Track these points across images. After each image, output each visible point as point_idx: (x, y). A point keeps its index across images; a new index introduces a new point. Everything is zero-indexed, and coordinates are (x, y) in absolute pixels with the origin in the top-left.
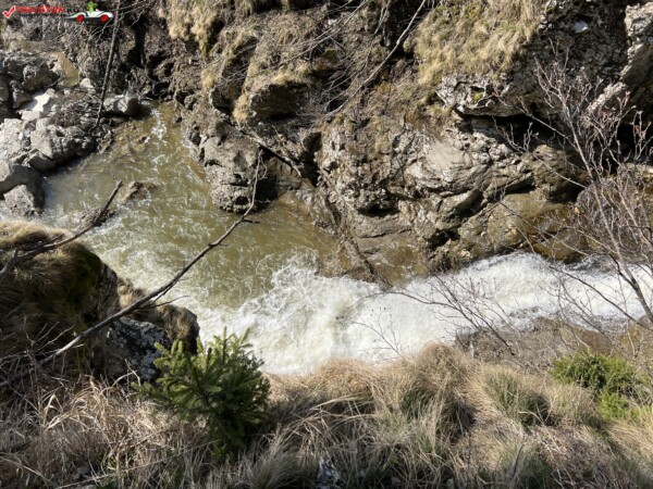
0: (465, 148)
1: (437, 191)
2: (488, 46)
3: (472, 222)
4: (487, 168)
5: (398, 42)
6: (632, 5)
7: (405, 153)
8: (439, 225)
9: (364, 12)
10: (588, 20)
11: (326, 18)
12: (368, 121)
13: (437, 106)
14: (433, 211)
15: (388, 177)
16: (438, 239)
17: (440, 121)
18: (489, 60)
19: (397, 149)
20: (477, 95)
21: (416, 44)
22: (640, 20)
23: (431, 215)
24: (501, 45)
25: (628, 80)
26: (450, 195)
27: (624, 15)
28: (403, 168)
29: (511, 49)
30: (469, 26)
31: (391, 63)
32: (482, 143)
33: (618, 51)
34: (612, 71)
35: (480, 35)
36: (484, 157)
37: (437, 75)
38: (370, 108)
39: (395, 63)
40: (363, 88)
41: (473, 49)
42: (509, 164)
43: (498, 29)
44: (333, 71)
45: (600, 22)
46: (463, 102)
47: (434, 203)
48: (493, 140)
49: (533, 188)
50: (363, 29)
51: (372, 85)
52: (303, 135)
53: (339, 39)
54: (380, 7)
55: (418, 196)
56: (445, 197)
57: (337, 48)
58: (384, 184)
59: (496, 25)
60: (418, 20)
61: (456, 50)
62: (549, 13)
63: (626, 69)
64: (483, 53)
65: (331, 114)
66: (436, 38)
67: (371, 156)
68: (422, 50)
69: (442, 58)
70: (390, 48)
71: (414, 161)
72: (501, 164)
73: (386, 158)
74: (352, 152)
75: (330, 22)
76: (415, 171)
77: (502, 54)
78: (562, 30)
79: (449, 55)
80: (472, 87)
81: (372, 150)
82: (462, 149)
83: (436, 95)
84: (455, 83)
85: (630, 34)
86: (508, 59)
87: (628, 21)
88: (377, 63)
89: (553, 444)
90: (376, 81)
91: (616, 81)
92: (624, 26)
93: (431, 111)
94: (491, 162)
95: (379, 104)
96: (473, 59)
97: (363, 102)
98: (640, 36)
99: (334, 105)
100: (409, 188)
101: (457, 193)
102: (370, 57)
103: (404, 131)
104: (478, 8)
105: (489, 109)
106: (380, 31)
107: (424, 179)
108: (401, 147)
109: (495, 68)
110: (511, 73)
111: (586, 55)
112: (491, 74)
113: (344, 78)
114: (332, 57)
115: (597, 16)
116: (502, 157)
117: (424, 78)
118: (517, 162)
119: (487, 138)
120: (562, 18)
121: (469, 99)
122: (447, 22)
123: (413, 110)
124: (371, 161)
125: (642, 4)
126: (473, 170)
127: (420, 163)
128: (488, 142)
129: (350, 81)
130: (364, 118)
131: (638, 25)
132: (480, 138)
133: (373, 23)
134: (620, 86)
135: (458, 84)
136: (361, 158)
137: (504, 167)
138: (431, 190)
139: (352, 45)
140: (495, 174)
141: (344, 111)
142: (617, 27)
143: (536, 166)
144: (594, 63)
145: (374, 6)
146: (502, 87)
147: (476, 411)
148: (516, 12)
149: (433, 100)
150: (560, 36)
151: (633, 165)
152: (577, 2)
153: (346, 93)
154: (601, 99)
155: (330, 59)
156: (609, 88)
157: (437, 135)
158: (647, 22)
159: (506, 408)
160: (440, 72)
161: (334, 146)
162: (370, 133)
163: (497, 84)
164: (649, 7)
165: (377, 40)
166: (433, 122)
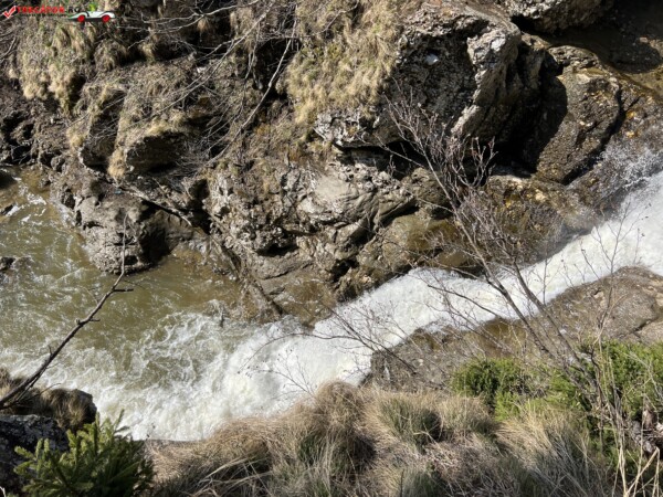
0: (350, 179)
1: (330, 223)
2: (354, 81)
3: (367, 248)
4: (372, 196)
5: (270, 85)
6: (472, 36)
7: (294, 190)
8: (338, 255)
9: (232, 58)
10: (437, 53)
11: (194, 67)
12: (252, 163)
13: (317, 142)
14: (330, 243)
15: (282, 216)
16: (340, 269)
17: (322, 156)
18: (357, 95)
19: (286, 188)
20: (352, 129)
21: (287, 85)
22: (480, 49)
23: (328, 247)
24: (365, 81)
25: (480, 102)
26: (344, 226)
27: (466, 46)
28: (294, 205)
29: (374, 84)
30: (334, 65)
31: (266, 105)
32: (365, 172)
33: (467, 78)
34: (466, 96)
35: (345, 73)
36: (368, 185)
37: (312, 116)
38: (252, 151)
39: (270, 105)
40: (242, 131)
41: (341, 86)
42: (392, 190)
43: (361, 66)
44: (210, 118)
45: (447, 54)
46: (340, 137)
47: (330, 235)
48: (374, 168)
49: (417, 209)
50: (233, 75)
51: (251, 128)
52: (187, 184)
53: (211, 85)
54: (247, 52)
55: (313, 230)
56: (339, 227)
57: (209, 95)
58: (278, 222)
59: (358, 63)
60: (286, 63)
61: (326, 87)
62: (403, 49)
63: (477, 93)
64: (351, 90)
65: (213, 160)
66: (305, 79)
67: (261, 197)
68: (293, 90)
69: (314, 97)
70: (264, 90)
72: (384, 190)
73: (277, 198)
74: (242, 194)
75: (199, 70)
76: (306, 206)
77: (368, 89)
78: (416, 63)
79: (320, 93)
80: (347, 122)
81: (262, 191)
82: (347, 181)
83: (314, 132)
84: (330, 119)
85: (474, 62)
86: (374, 93)
87: (470, 51)
88: (253, 106)
89: (446, 458)
90: (254, 124)
91: (470, 104)
92: (468, 55)
93: (312, 147)
94: (375, 190)
95: (262, 146)
96: (343, 96)
97: (245, 146)
98: (483, 63)
99: (215, 152)
100: (304, 223)
101: (349, 223)
102: (245, 100)
103: (289, 169)
104: (339, 49)
105: (365, 140)
106: (251, 76)
107: (317, 213)
108: (289, 185)
109: (364, 102)
110: (379, 106)
111: (441, 84)
112: (361, 108)
113: (222, 123)
114: (206, 104)
115: (444, 49)
116: (385, 184)
117: (301, 117)
118: (399, 187)
119: (368, 168)
120: (415, 53)
121: (346, 133)
122: (314, 63)
123: (294, 148)
124: (262, 202)
125: (480, 36)
126: (360, 199)
127: (310, 199)
128: (370, 172)
129: (228, 126)
130: (248, 160)
131: (479, 54)
132: (361, 169)
133: (242, 69)
134: (474, 108)
135: (333, 120)
136: (251, 200)
137: (387, 193)
138: (325, 223)
139: (225, 91)
140: (381, 200)
141: (227, 156)
142: (462, 57)
143: (416, 188)
144: (449, 91)
145: (241, 52)
146: (374, 120)
147: (375, 442)
148: (374, 50)
149: (312, 137)
150: (416, 69)
151: (498, 177)
152: (425, 38)
153: (226, 138)
154: (461, 121)
155: (205, 106)
156: (465, 111)
157: (322, 169)
158: (486, 51)
159: (401, 433)
160: (315, 110)
161: (222, 192)
162: (257, 175)
163: (368, 116)
164: (486, 38)
165: (249, 84)
166: (316, 157)
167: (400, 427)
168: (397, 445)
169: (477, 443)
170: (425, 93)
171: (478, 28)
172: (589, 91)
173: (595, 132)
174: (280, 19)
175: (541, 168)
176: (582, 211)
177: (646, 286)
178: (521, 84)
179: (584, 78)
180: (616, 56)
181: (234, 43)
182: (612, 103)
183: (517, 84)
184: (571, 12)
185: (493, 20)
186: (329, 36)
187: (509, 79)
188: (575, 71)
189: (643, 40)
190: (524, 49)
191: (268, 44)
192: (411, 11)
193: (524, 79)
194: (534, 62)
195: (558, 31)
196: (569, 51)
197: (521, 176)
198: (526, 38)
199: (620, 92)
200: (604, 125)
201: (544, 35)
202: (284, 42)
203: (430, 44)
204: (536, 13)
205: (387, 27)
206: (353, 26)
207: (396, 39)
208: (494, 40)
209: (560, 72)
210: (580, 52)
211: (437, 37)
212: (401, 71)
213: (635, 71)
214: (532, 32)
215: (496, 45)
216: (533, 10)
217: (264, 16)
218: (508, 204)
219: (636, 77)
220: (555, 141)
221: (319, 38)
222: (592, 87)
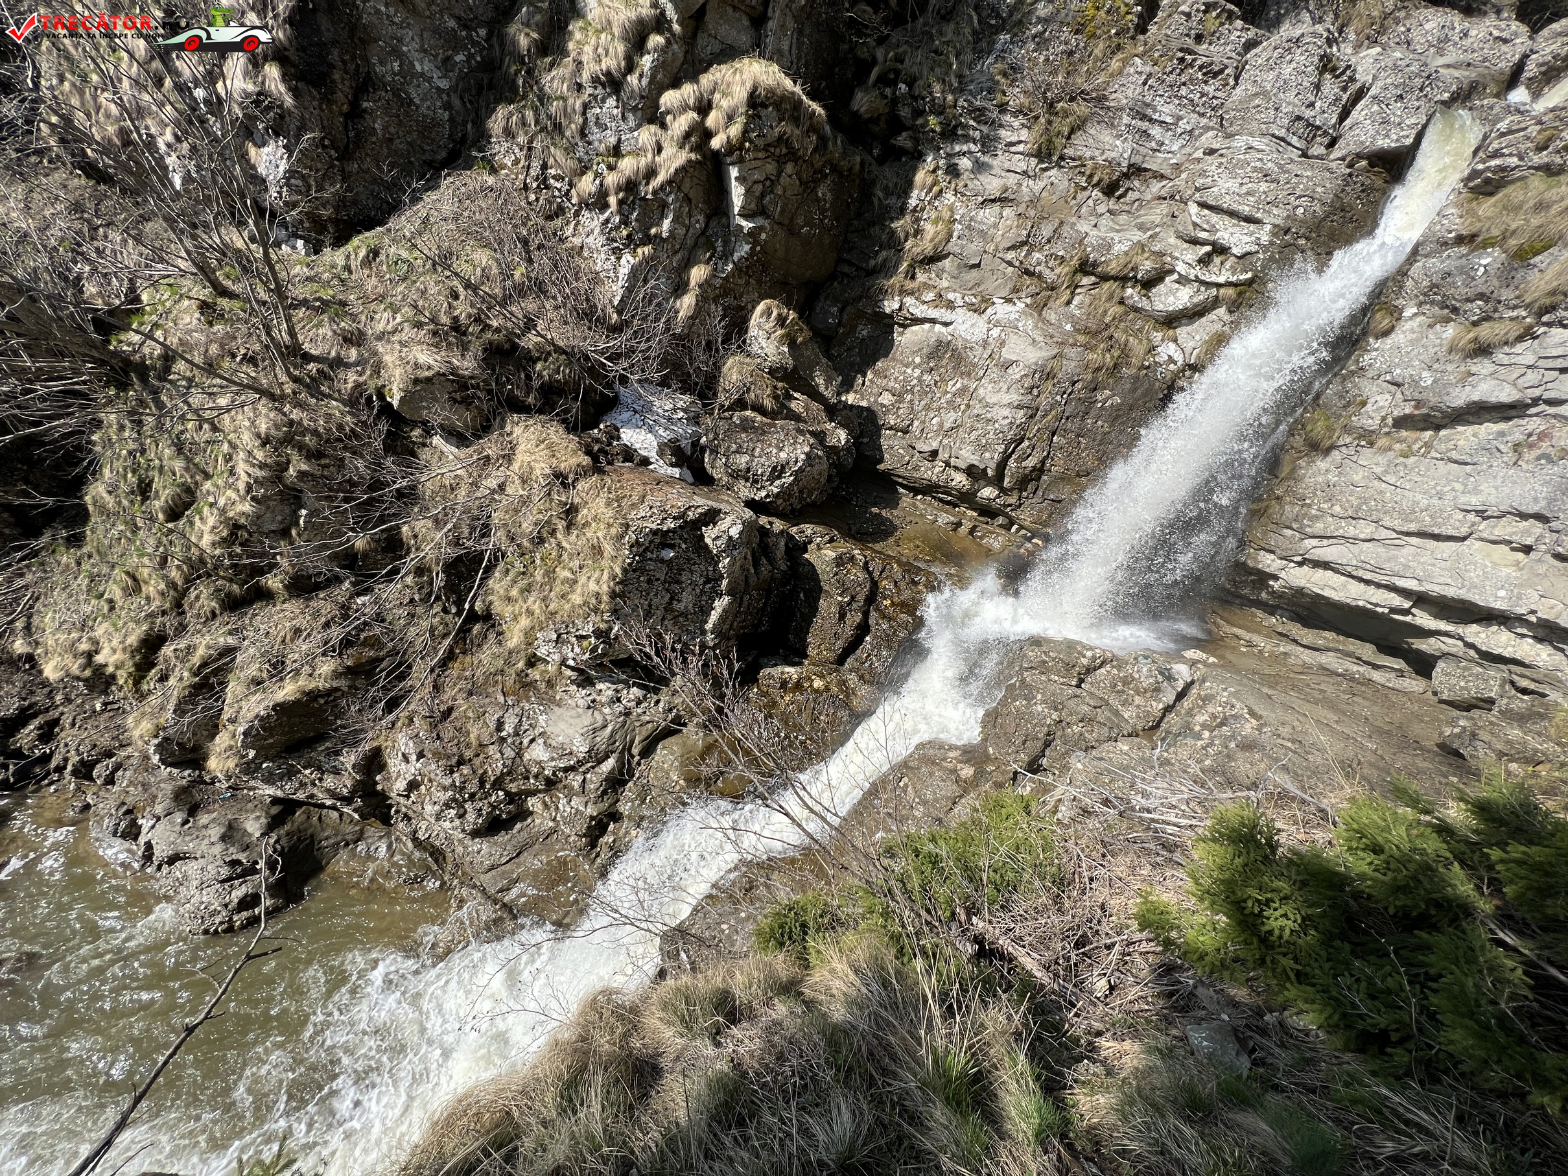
0: (592, 706)
1: (574, 768)
2: (579, 589)
3: (630, 790)
4: (625, 721)
5: (467, 606)
6: (706, 526)
7: (517, 734)
8: (591, 810)
9: (409, 580)
10: (672, 547)
11: (351, 597)
12: (450, 710)
13: (541, 667)
14: (577, 795)
15: (502, 773)
16: (597, 828)
17: (550, 684)
18: (585, 603)
19: (504, 734)
20: (585, 643)
21: (491, 603)
22: (717, 538)
23: (576, 802)
24: (593, 586)
25: (730, 592)
26: (593, 768)
27: (702, 536)
28: (519, 755)
29: (605, 588)
30: (550, 574)
31: (464, 631)
32: (610, 693)
33: (711, 569)
34: (714, 587)
35: (566, 581)
36: (617, 708)
37: (529, 638)
39: (470, 630)
40: (432, 671)
41: (563, 596)
42: (648, 708)
43: (585, 570)
44: (380, 660)
45: (684, 546)
46: (571, 655)
47: (576, 785)
48: (621, 686)
49: (684, 726)
50: (412, 600)
51: (444, 664)
52: (349, 759)
53: (380, 618)
54: (430, 571)
55: (551, 784)
56: (585, 773)
57: (377, 630)
58: (498, 783)
59: (581, 567)
60: (486, 577)
61: (544, 599)
62: (631, 547)
63: (725, 583)
64: (577, 598)
65: (391, 717)
66: (514, 592)
67: (468, 754)
68: (498, 607)
69: (530, 613)
70: (459, 613)
71: (532, 741)
72: (639, 711)
73: (492, 750)
74: (437, 755)
75: (360, 600)
76: (537, 753)
77: (597, 595)
78: (651, 559)
79: (536, 608)
80: (576, 636)
81: (468, 746)
82: (589, 708)
83: (535, 655)
84: (554, 637)
85: (715, 552)
86: (605, 598)
87: (708, 540)
88: (445, 636)
89: (746, 1041)
90: (450, 656)
91: (721, 596)
92: (707, 546)
93: (535, 674)
94: (627, 713)
95: (462, 684)
96: (567, 607)
97: (437, 688)
98: (724, 551)
99: (392, 705)
100: (536, 777)
101: (600, 762)
102: (432, 630)
103: (506, 707)
104: (554, 554)
105: (604, 655)
106: (438, 598)
107: (552, 759)
108: (509, 728)
109: (596, 611)
110: (614, 611)
111: (684, 578)
112: (593, 617)
113: (400, 665)
114: (374, 643)
115: (679, 541)
116: (639, 703)
117: (514, 639)
118: (658, 702)
119: (613, 687)
120: (647, 549)
121: (577, 650)
122: (524, 573)
123: (510, 680)
124: (470, 760)
125: (715, 524)
126: (610, 728)
127: (541, 741)
128: (617, 691)
129: (410, 667)
130: (443, 708)
131: (719, 543)
132: (605, 689)
133: (426, 590)
134: (726, 599)
135: (559, 636)
136: (454, 761)
137: (644, 714)
138: (566, 770)
139: (402, 622)
140: (637, 724)
141: (412, 707)
142: (700, 547)
143: (678, 700)
144: (694, 584)
145: (420, 571)
146: (611, 629)
147: (660, 1055)
148: (597, 551)
149: (533, 660)
150: (651, 566)
151: (768, 670)
152: (655, 533)
153: (408, 683)
154: (714, 617)
155: (372, 646)
156: (716, 603)
157: (552, 700)
158: (724, 539)
159: (690, 1029)
160: (533, 628)
161: (406, 758)
162: (458, 724)
163: (603, 626)
164: (723, 525)
165: (437, 608)
166: (542, 686)
167: (687, 1023)
168: (685, 1048)
169: (781, 1009)
170: (667, 590)
171: (711, 517)
172: (838, 565)
173: (854, 606)
174: (473, 529)
175: (812, 651)
176: (863, 690)
177: (944, 759)
178: (769, 568)
179: (830, 554)
180: (854, 529)
181: (411, 561)
182: (862, 576)
183: (765, 569)
184: (801, 492)
185: (725, 507)
186: (541, 541)
187: (756, 564)
188: (819, 548)
189: (875, 510)
190: (764, 532)
191: (459, 558)
192: (633, 506)
193: (771, 561)
194: (776, 544)
195: (793, 511)
196: (809, 529)
197: (793, 664)
198: (763, 520)
199: (866, 563)
200: (861, 597)
201: (781, 516)
202: (482, 553)
203: (662, 538)
204: (767, 496)
205: (609, 526)
206: (569, 527)
207: (622, 537)
208: (730, 526)
209: (806, 551)
210: (819, 529)
211: (669, 531)
212: (634, 571)
213: (875, 541)
214: (768, 514)
215: (735, 532)
216: (763, 493)
217: (449, 526)
218: (787, 698)
219: (878, 547)
220: (818, 621)
221: (526, 543)
222: (839, 561)
